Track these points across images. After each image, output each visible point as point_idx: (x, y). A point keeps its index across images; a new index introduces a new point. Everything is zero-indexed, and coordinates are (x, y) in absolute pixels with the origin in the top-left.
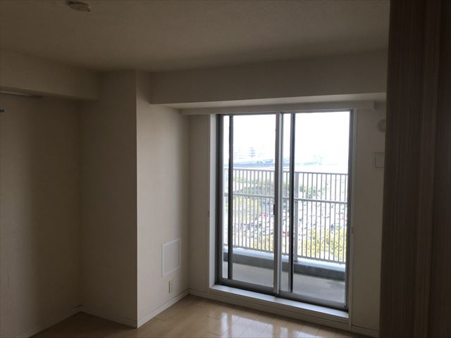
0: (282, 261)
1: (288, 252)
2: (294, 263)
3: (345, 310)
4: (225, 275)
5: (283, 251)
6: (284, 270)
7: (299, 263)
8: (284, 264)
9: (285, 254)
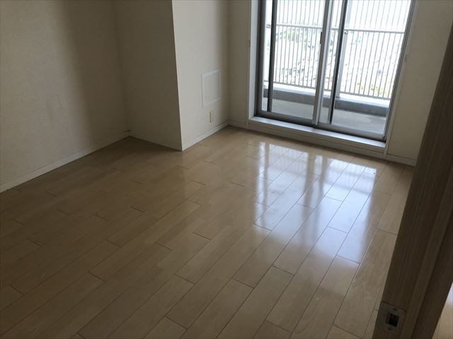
0: (324, 97)
1: (330, 88)
2: (335, 99)
3: (383, 141)
4: (264, 108)
5: (326, 87)
6: (325, 106)
7: (341, 99)
8: (326, 99)
9: (328, 90)
